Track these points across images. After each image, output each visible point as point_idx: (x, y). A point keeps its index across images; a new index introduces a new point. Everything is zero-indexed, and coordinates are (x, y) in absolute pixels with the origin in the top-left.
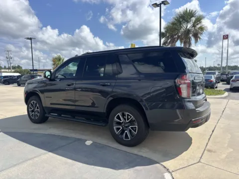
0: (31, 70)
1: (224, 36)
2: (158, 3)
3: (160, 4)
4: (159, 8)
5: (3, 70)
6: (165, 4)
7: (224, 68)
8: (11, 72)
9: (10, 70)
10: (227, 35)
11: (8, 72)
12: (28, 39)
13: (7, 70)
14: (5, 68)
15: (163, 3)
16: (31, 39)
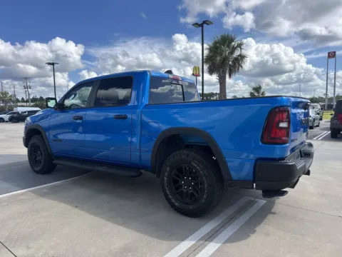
1: (329, 53)
3: (202, 24)
6: (207, 24)
8: (29, 106)
10: (335, 52)
11: (26, 106)
12: (49, 64)
14: (23, 101)
15: (204, 22)
16: (53, 64)
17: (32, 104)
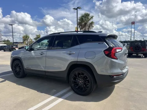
1: (132, 22)
9: (1, 43)
10: (134, 22)
12: (10, 25)
15: (78, 8)
17: (3, 43)
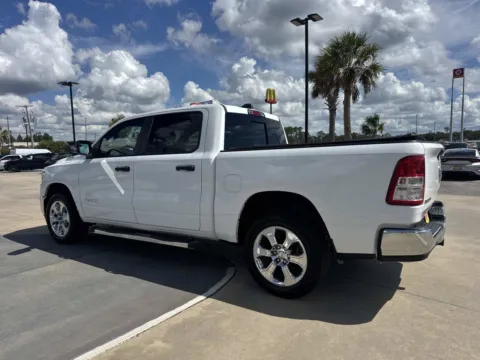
0: (71, 143)
1: (455, 71)
2: (303, 18)
3: (306, 20)
4: (303, 26)
5: (15, 144)
6: (314, 20)
7: (457, 136)
8: (32, 147)
9: (30, 144)
10: (462, 70)
11: (27, 148)
12: (64, 84)
13: (25, 144)
14: (20, 139)
15: (310, 17)
16: (70, 84)
17: (36, 144)
